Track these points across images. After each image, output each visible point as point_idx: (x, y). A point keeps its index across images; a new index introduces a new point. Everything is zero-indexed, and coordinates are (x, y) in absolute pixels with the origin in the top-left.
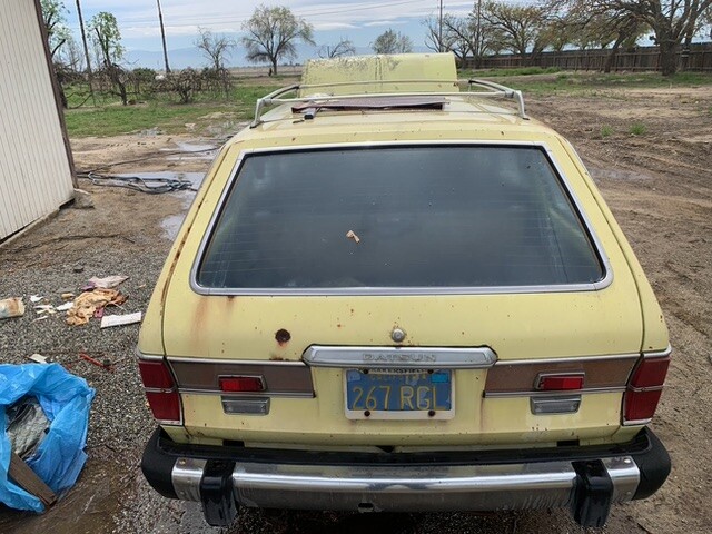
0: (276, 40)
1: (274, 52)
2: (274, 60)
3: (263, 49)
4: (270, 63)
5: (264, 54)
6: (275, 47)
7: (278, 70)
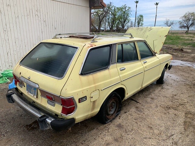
0: (191, 22)
1: (189, 26)
2: (188, 28)
3: (185, 25)
4: (186, 29)
5: (185, 26)
6: (190, 24)
7: (189, 31)
